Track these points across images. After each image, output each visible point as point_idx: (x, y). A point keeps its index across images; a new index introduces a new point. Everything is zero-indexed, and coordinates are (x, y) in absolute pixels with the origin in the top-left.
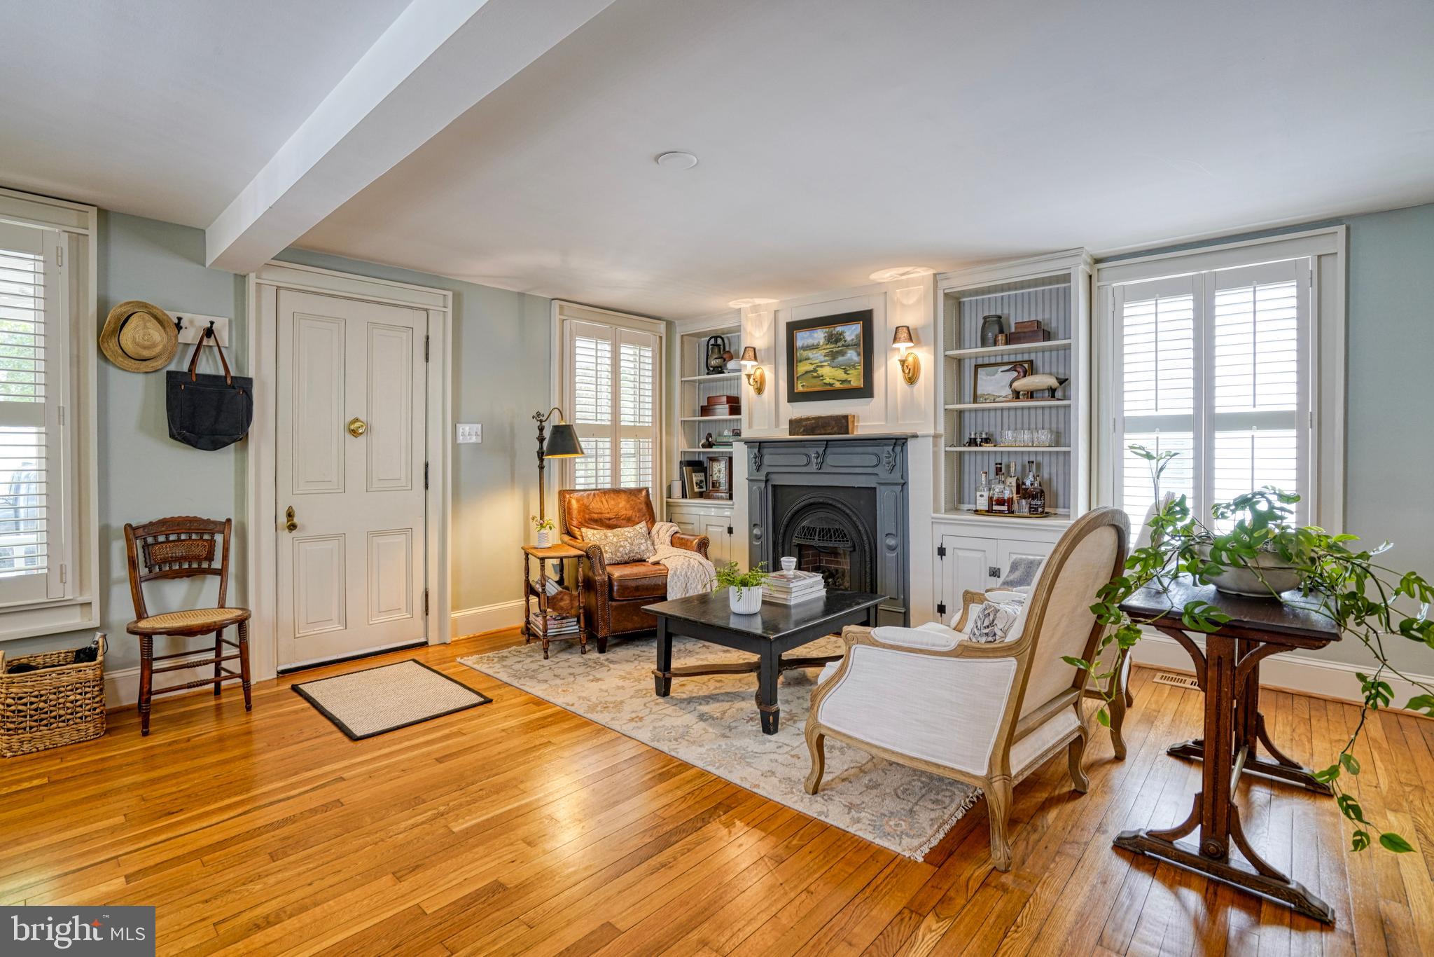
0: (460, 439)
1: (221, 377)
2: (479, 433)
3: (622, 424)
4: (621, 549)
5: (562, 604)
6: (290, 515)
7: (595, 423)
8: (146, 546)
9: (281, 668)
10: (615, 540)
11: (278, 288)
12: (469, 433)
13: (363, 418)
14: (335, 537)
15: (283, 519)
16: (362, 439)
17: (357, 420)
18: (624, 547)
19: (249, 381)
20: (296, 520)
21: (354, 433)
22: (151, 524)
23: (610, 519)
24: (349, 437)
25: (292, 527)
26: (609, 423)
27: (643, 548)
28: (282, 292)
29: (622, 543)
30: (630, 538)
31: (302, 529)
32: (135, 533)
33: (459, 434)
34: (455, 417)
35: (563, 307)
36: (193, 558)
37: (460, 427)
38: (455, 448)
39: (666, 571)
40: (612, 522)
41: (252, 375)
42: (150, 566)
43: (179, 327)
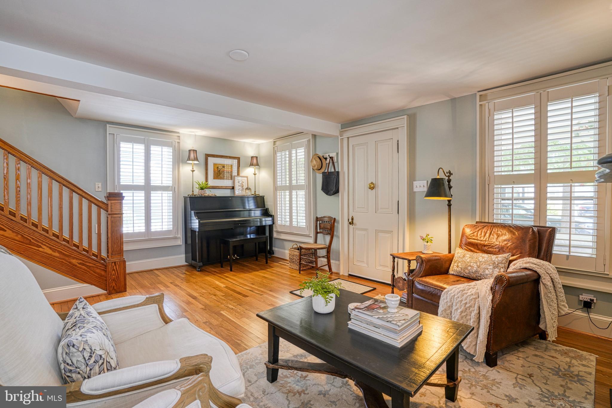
0: (415, 190)
1: (333, 172)
2: (426, 185)
3: (549, 171)
4: (469, 268)
5: (399, 284)
6: (352, 219)
7: (511, 173)
8: (320, 224)
9: (349, 273)
10: (468, 260)
11: (348, 138)
12: (421, 186)
13: (374, 182)
14: (366, 230)
15: (350, 221)
16: (374, 190)
17: (372, 183)
19: (338, 172)
20: (354, 221)
21: (372, 188)
22: (322, 217)
23: (485, 246)
24: (370, 190)
25: (351, 223)
26: (533, 172)
27: (487, 272)
28: (350, 139)
29: (472, 264)
30: (480, 262)
31: (355, 225)
32: (317, 219)
33: (415, 187)
34: (412, 178)
35: (486, 95)
36: (328, 229)
37: (415, 183)
38: (411, 194)
39: (445, 289)
40: (486, 248)
41: (340, 170)
42: (320, 229)
43: (326, 159)
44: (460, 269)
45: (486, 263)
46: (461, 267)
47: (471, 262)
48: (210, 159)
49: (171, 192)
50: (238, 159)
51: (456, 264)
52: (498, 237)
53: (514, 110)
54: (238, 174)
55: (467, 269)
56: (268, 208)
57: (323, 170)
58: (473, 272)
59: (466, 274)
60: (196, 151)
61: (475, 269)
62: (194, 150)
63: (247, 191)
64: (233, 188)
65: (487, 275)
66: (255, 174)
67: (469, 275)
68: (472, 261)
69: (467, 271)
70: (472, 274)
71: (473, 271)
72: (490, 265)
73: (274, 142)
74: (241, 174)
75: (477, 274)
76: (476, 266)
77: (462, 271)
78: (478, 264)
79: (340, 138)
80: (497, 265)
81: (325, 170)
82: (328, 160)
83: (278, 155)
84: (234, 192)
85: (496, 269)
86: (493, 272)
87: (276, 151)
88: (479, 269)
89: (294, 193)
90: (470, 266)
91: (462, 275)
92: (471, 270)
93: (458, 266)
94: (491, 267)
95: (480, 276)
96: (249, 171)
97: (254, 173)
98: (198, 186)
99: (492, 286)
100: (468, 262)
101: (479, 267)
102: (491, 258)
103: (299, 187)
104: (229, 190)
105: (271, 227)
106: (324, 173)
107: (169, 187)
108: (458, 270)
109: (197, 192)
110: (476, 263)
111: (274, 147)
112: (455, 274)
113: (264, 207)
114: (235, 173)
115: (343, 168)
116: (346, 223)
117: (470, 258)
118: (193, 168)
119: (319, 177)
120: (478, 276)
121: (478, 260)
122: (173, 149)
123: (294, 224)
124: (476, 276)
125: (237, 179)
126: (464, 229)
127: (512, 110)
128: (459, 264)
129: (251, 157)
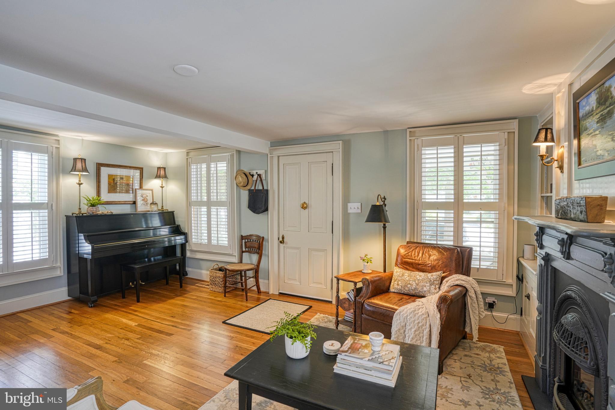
0: (350, 211)
1: (261, 190)
2: (360, 208)
3: (465, 201)
4: (409, 286)
5: (345, 305)
6: (283, 238)
7: (436, 200)
8: (245, 242)
9: (280, 291)
10: (407, 279)
11: (279, 157)
12: (354, 208)
13: (307, 202)
14: (298, 248)
15: (281, 239)
16: (307, 210)
17: (304, 203)
18: (412, 285)
19: (267, 191)
20: (285, 240)
21: (304, 208)
22: (247, 236)
23: (419, 265)
24: (302, 210)
25: (282, 242)
26: (453, 201)
27: (425, 289)
28: (280, 157)
29: (411, 282)
30: (419, 280)
31: (287, 243)
32: (242, 238)
33: (349, 208)
34: (346, 200)
35: (414, 132)
36: (255, 248)
37: (350, 205)
38: (346, 215)
39: (396, 310)
40: (420, 266)
41: (269, 188)
42: (246, 248)
43: (253, 176)
44: (400, 287)
45: (424, 281)
46: (401, 285)
47: (410, 281)
48: (103, 169)
49: (47, 211)
50: (141, 169)
51: (396, 283)
52: (429, 257)
53: (438, 148)
54: (141, 187)
55: (407, 286)
56: (180, 225)
57: (249, 187)
58: (412, 290)
59: (406, 291)
60: (85, 160)
61: (414, 286)
62: (82, 159)
63: (153, 206)
64: (134, 203)
65: (425, 291)
66: (162, 187)
67: (409, 292)
68: (411, 279)
69: (407, 289)
70: (411, 291)
71: (413, 288)
72: (427, 283)
73: (188, 153)
74: (144, 188)
75: (416, 291)
76: (415, 284)
77: (403, 289)
78: (417, 282)
79: (269, 156)
80: (433, 282)
81: (251, 187)
82: (255, 177)
83: (192, 167)
84: (136, 208)
85: (433, 286)
86: (430, 288)
87: (190, 163)
88: (418, 287)
89: (213, 210)
90: (410, 284)
91: (402, 292)
92: (410, 288)
93: (398, 285)
94: (428, 284)
95: (419, 293)
96: (155, 184)
97: (161, 185)
98: (86, 202)
99: (438, 305)
100: (408, 281)
101: (418, 285)
102: (427, 276)
103: (219, 204)
104: (129, 205)
105: (183, 246)
106: (250, 190)
107: (43, 204)
108: (398, 288)
109: (85, 209)
110: (415, 281)
111: (187, 159)
112: (396, 291)
113: (174, 223)
114: (137, 186)
115: (272, 186)
116: (276, 242)
117: (408, 276)
118: (80, 181)
119: (245, 195)
120: (417, 293)
121: (416, 278)
122: (48, 156)
123: (214, 242)
124: (415, 293)
125: (139, 192)
126: (398, 250)
127: (437, 147)
128: (400, 282)
129: (158, 168)
